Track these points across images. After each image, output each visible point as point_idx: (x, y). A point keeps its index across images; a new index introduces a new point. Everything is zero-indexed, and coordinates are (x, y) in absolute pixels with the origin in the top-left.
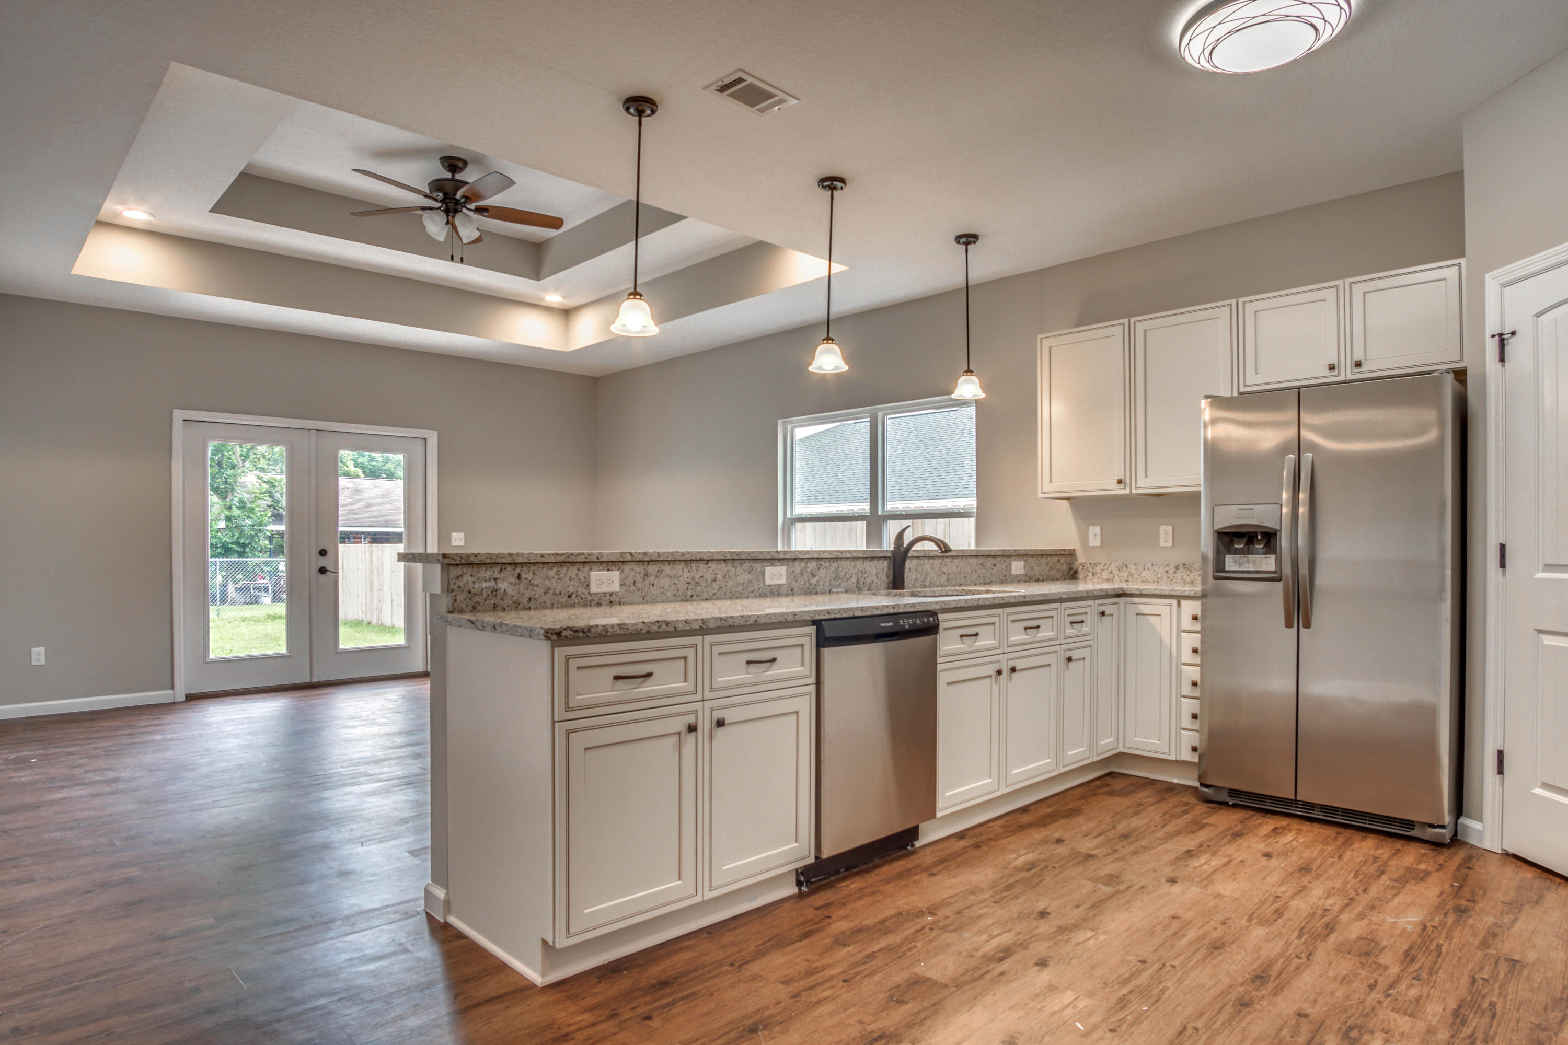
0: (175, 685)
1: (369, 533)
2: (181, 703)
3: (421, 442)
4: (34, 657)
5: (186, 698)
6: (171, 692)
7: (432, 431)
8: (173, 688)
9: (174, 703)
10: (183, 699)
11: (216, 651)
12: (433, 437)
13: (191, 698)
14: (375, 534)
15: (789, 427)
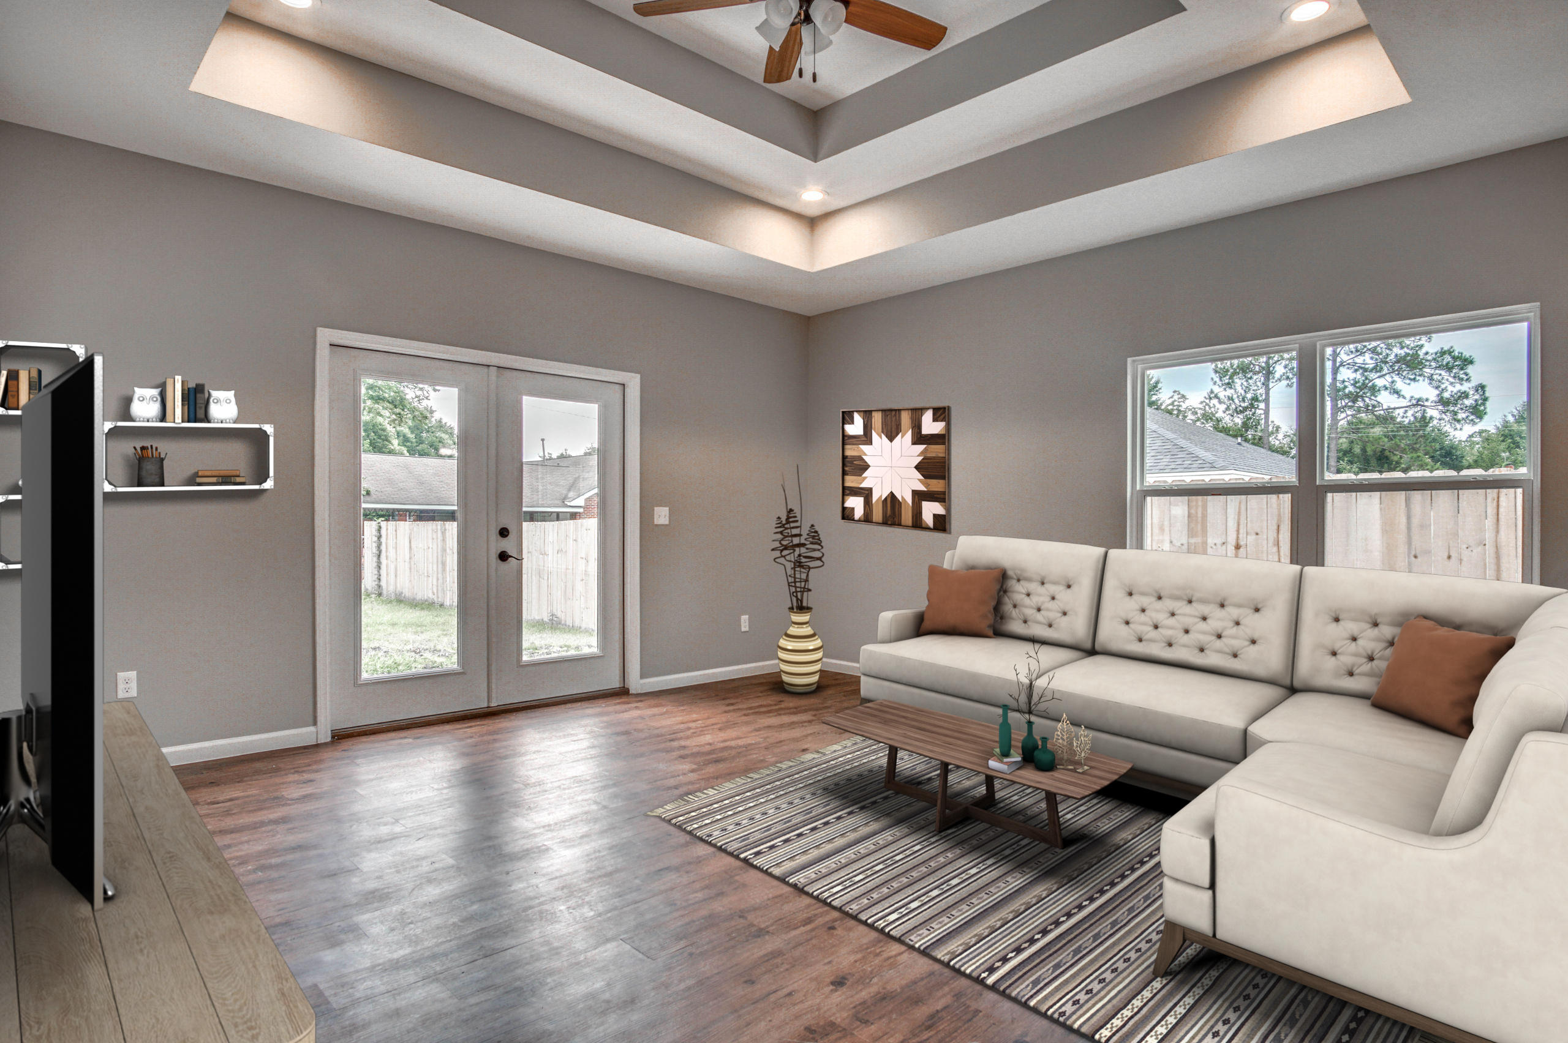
0: (319, 719)
1: (416, 511)
2: (326, 744)
3: (618, 388)
4: (121, 686)
5: (333, 737)
6: (312, 729)
7: (633, 374)
8: (315, 723)
9: (317, 746)
10: (329, 739)
11: (372, 667)
12: (634, 382)
13: (341, 737)
14: (422, 511)
15: (1140, 367)
